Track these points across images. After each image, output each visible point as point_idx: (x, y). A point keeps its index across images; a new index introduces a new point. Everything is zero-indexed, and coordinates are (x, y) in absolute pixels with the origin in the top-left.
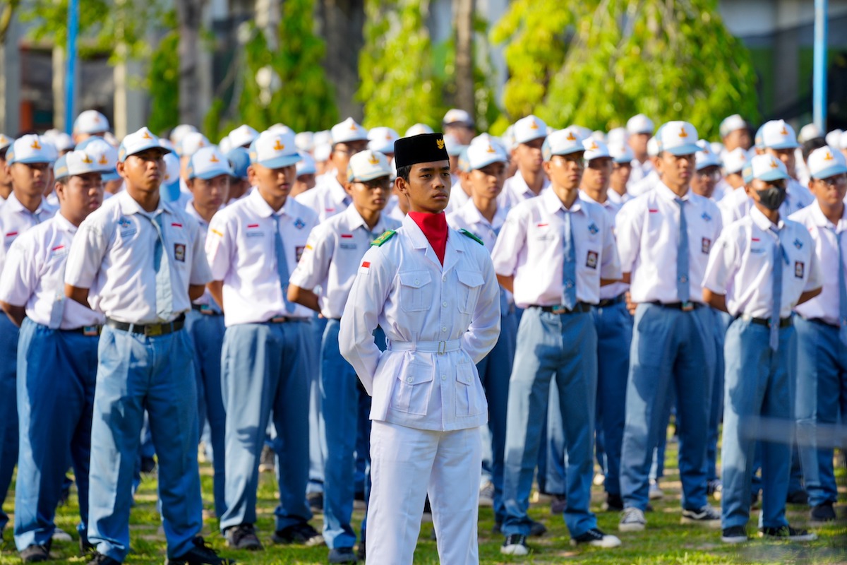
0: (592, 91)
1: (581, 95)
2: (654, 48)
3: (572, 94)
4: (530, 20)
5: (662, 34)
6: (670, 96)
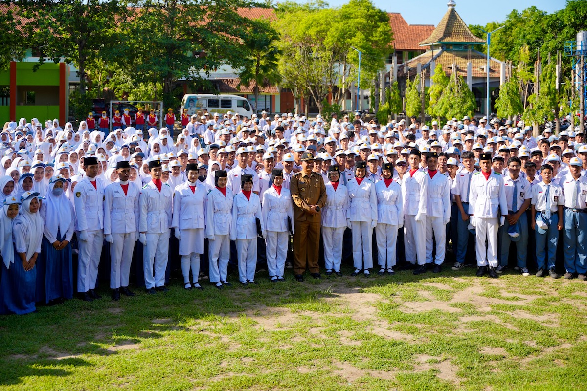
0: (445, 103)
1: (443, 103)
2: (456, 95)
3: (441, 103)
4: (434, 89)
5: (458, 92)
6: (460, 104)
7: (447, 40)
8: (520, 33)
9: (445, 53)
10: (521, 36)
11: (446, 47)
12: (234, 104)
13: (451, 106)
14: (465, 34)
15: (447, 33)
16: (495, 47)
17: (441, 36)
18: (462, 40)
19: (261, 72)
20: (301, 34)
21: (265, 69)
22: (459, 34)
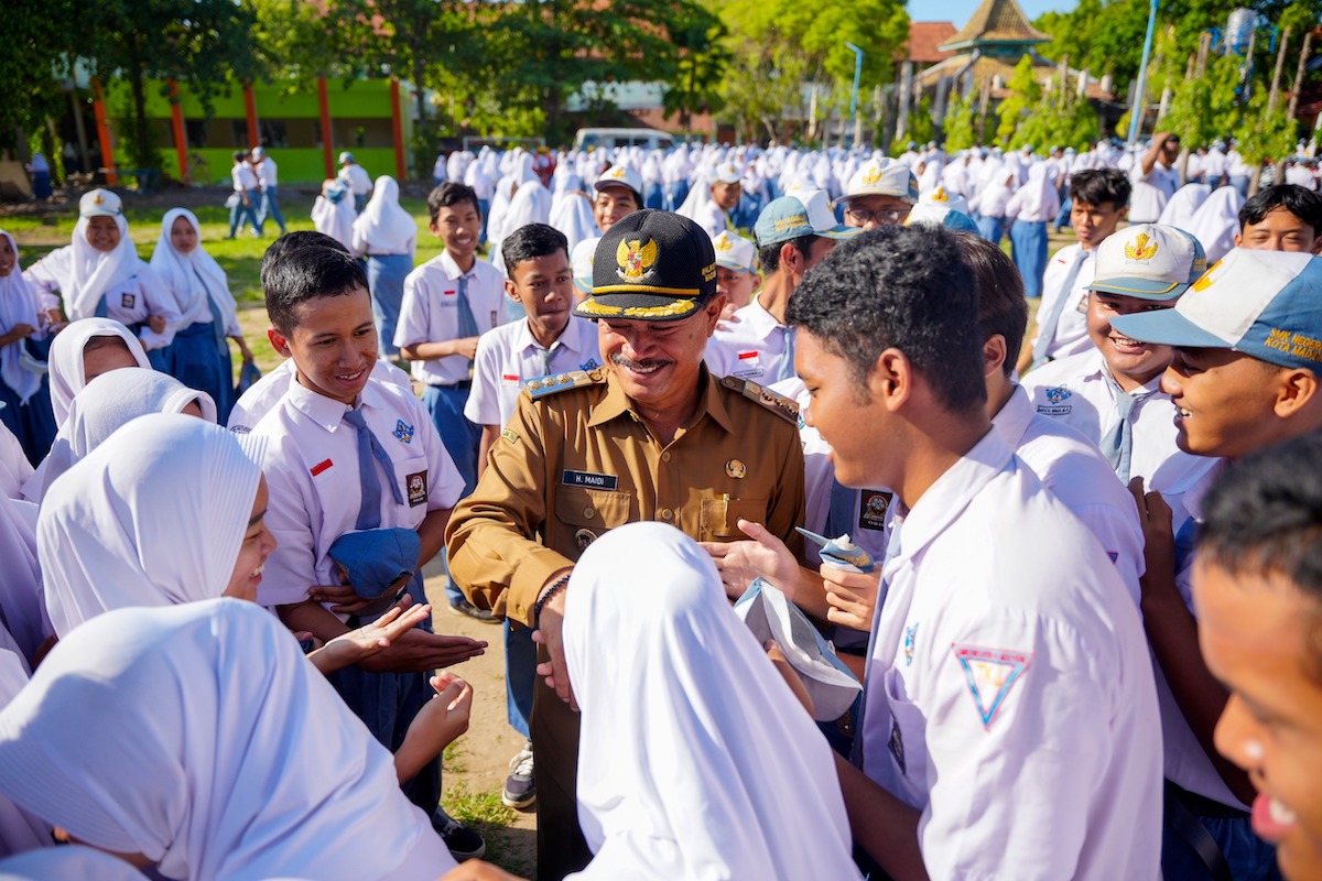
7: (990, 36)
8: (1103, 26)
9: (984, 60)
10: (1107, 29)
11: (987, 49)
12: (653, 143)
13: (1050, 134)
14: (1020, 26)
15: (991, 25)
16: (1057, 49)
17: (980, 29)
18: (1014, 36)
19: (697, 87)
20: (765, 25)
21: (704, 83)
22: (1007, 26)
